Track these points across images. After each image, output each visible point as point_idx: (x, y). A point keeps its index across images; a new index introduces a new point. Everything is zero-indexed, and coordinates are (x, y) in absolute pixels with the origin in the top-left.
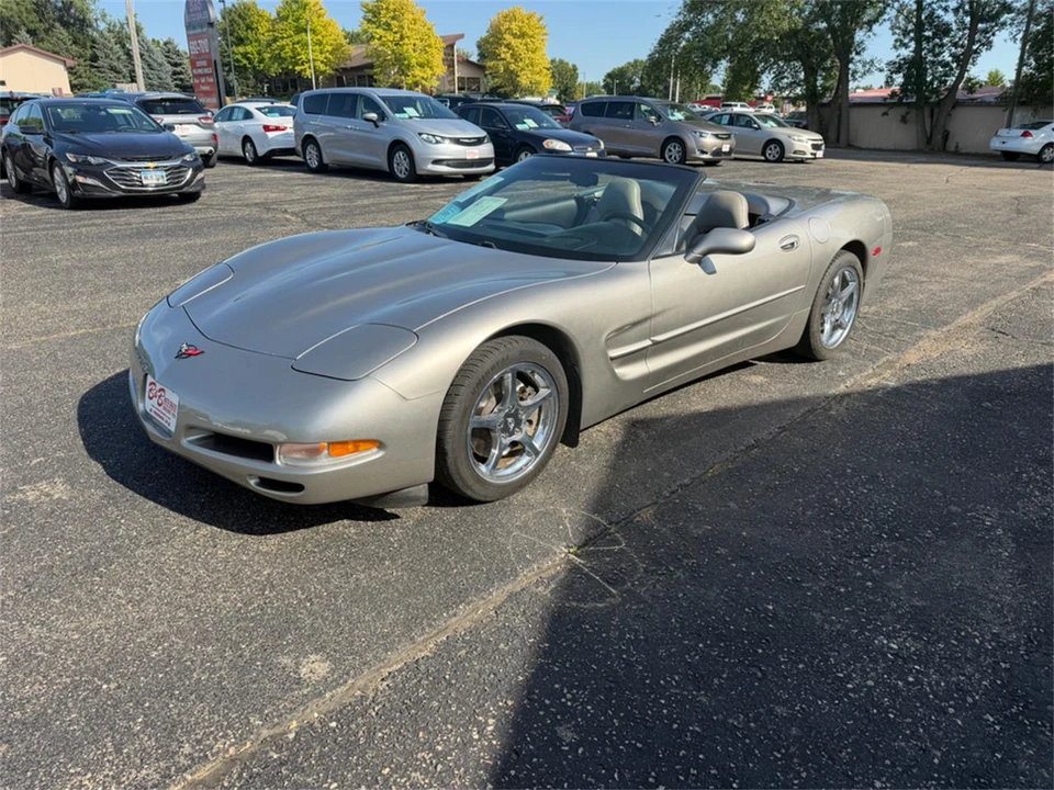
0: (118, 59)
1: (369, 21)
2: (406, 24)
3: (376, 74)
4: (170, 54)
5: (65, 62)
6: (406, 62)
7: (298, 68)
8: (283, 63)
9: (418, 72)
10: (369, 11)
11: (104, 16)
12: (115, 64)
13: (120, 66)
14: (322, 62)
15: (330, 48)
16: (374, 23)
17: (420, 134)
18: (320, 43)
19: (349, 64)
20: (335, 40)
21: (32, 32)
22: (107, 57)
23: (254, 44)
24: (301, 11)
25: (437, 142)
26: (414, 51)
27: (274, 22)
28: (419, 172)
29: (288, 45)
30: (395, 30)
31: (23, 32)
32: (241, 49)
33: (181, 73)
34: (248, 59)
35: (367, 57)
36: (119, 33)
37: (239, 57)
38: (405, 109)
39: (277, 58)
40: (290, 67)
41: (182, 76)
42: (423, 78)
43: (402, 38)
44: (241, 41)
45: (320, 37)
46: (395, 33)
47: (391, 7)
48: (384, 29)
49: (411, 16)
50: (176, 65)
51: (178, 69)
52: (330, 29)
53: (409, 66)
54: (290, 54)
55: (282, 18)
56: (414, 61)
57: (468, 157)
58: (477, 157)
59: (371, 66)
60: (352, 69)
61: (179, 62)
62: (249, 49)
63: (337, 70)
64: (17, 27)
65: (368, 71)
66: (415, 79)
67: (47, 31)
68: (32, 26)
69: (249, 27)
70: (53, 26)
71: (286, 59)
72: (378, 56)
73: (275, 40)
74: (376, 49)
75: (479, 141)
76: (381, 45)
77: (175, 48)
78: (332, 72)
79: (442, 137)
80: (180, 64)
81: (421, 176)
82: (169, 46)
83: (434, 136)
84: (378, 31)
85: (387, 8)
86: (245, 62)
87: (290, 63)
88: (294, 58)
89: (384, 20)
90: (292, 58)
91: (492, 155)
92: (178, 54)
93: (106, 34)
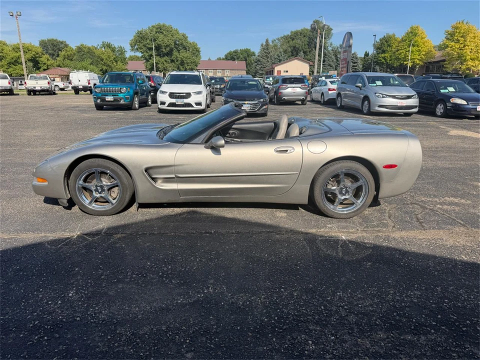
0: (333, 61)
1: (448, 39)
2: (468, 39)
3: (446, 64)
4: (353, 59)
5: (309, 63)
6: (464, 58)
7: (405, 63)
8: (399, 60)
9: (470, 63)
10: (449, 34)
11: (331, 44)
12: (331, 63)
13: (332, 64)
14: (418, 60)
15: (424, 53)
16: (450, 40)
17: (375, 93)
18: (419, 51)
19: (433, 60)
20: (428, 49)
21: (305, 53)
22: (328, 61)
23: (390, 53)
24: (413, 37)
25: (383, 97)
26: (471, 52)
27: (400, 42)
28: (371, 111)
29: (403, 52)
30: (461, 42)
31: (302, 53)
32: (383, 55)
33: (356, 66)
34: (385, 59)
35: (442, 56)
36: (336, 51)
37: (381, 59)
38: (376, 82)
39: (398, 59)
40: (402, 62)
41: (356, 67)
42: (473, 66)
43: (464, 46)
44: (384, 52)
45: (420, 48)
46: (461, 44)
47: (462, 31)
48: (455, 43)
49: (473, 35)
50: (355, 63)
51: (355, 65)
52: (426, 44)
53: (465, 60)
54: (403, 56)
55: (403, 40)
56: (468, 57)
57: (399, 105)
58: (405, 105)
59: (444, 61)
60: (434, 62)
61: (356, 61)
62: (386, 55)
63: (426, 63)
64: (300, 51)
65: (442, 63)
66: (467, 67)
67: (310, 52)
68: (305, 50)
69: (389, 46)
70: (312, 50)
71: (401, 59)
72: (449, 56)
73: (398, 51)
74: (448, 52)
75: (409, 97)
76: (451, 50)
77: (356, 56)
78: (423, 64)
79: (386, 95)
80: (357, 62)
81: (373, 112)
82: (354, 55)
83: (382, 94)
84: (451, 43)
85: (460, 32)
86: (383, 60)
87: (402, 61)
88: (405, 58)
89: (456, 38)
90: (403, 58)
91: (418, 104)
92: (357, 58)
93: (331, 52)
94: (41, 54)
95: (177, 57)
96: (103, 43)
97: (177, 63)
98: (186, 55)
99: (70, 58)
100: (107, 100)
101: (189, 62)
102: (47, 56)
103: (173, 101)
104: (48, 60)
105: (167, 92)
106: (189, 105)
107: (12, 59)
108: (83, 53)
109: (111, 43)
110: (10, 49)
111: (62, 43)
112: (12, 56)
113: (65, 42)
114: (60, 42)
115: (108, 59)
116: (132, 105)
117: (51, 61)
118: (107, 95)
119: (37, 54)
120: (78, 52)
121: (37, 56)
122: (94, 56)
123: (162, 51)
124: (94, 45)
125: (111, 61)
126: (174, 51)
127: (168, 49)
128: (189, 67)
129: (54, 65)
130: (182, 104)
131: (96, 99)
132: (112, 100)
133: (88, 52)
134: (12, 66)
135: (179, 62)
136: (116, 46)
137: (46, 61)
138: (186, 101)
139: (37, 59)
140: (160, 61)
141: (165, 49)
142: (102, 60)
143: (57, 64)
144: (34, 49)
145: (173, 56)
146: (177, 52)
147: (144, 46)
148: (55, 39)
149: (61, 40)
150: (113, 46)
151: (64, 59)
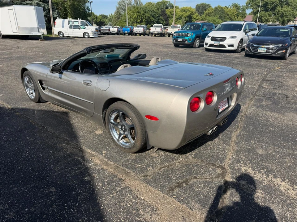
94: (194, 13)
95: (279, 11)
96: (233, 4)
97: (277, 16)
98: (287, 10)
99: (210, 15)
100: (178, 41)
101: (288, 14)
102: (197, 14)
103: (213, 42)
104: (197, 16)
105: (210, 36)
106: (223, 46)
107: (179, 16)
108: (217, 11)
109: (238, 4)
110: (180, 10)
111: (208, 5)
112: (179, 15)
113: (210, 5)
114: (207, 5)
115: (232, 14)
116: (193, 45)
117: (199, 17)
118: (179, 38)
119: (192, 13)
120: (215, 11)
121: (192, 14)
122: (224, 13)
123: (268, 7)
124: (226, 6)
125: (234, 15)
126: (278, 7)
127: (273, 6)
128: (287, 18)
129: (199, 19)
130: (218, 45)
131: (174, 40)
132: (181, 41)
133: (221, 11)
134: (178, 20)
135: (280, 15)
136: (241, 6)
137: (196, 17)
138: (221, 43)
139: (192, 16)
140: (264, 15)
141: (271, 5)
142: (228, 15)
143: (201, 18)
144: (191, 10)
145: (276, 11)
146: (280, 7)
147: (255, 4)
148: (204, 3)
149: (208, 4)
150: (239, 6)
151: (206, 15)
